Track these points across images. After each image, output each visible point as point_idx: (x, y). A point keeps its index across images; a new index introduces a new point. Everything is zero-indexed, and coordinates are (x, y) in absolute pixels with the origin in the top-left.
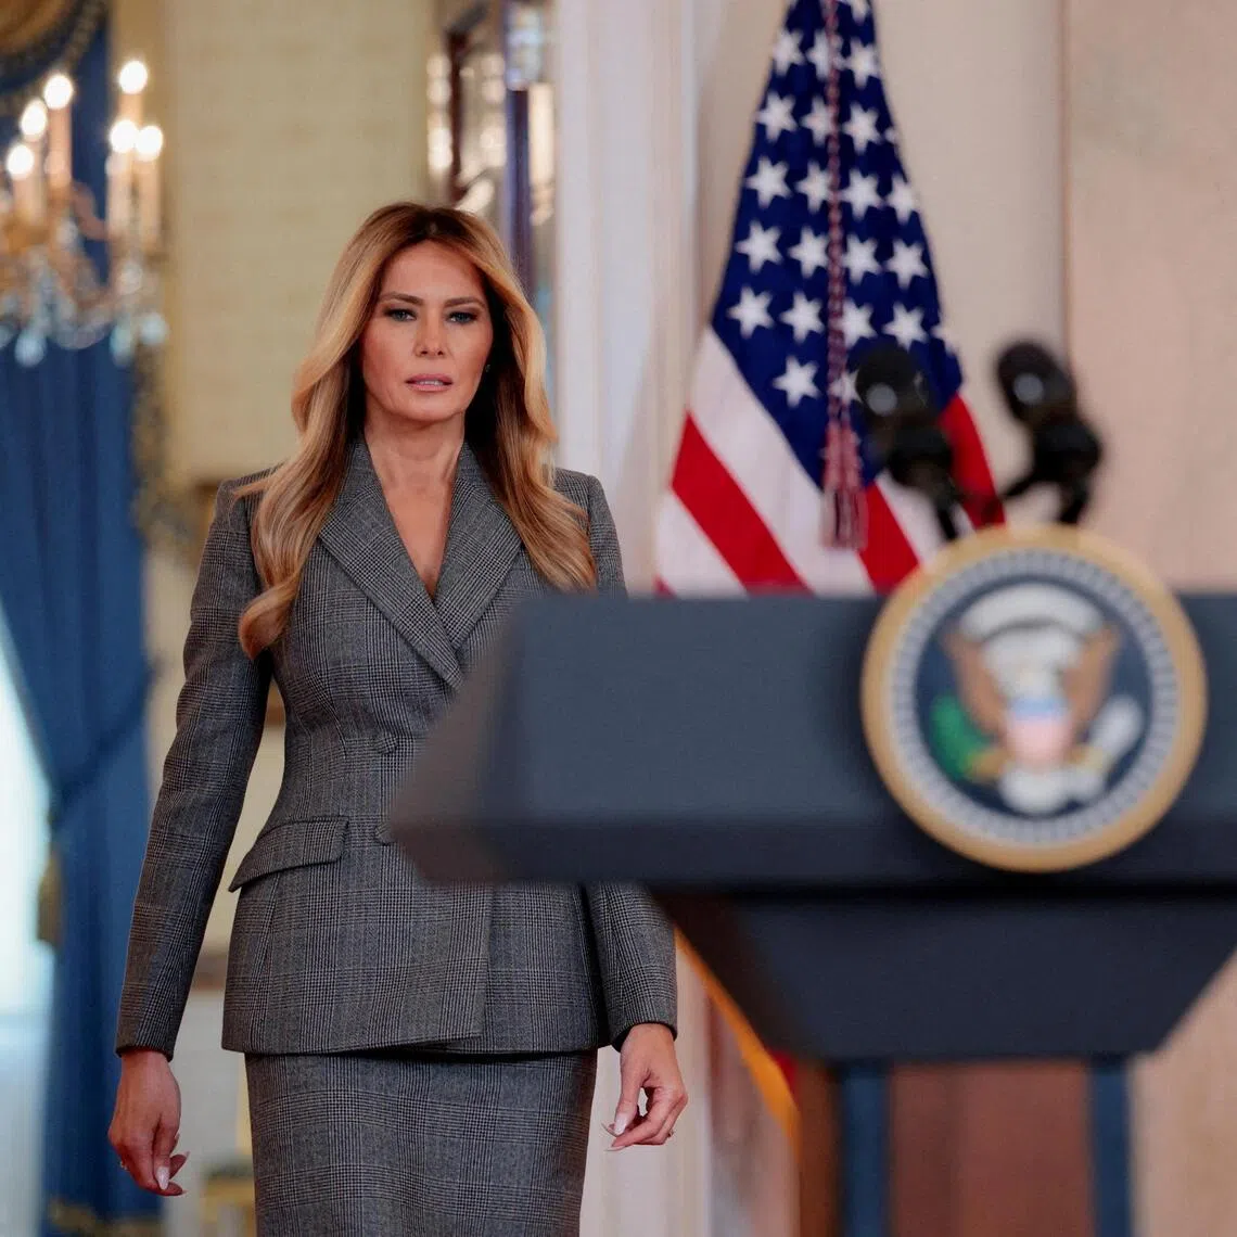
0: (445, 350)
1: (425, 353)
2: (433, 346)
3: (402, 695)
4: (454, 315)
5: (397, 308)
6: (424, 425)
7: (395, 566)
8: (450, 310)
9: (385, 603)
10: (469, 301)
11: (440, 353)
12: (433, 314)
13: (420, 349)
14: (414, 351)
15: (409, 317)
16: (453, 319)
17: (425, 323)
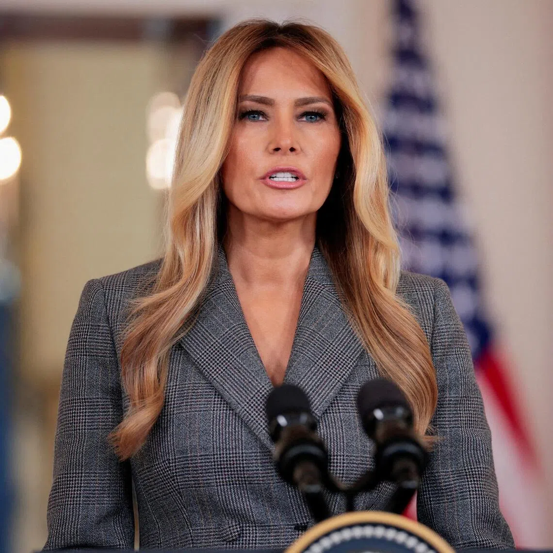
0: (296, 146)
1: (277, 149)
2: (286, 143)
3: (245, 483)
4: (306, 114)
5: (249, 109)
6: (277, 223)
7: (242, 359)
8: (301, 110)
9: (232, 395)
10: (318, 101)
11: (292, 150)
12: (285, 112)
13: (272, 147)
14: (267, 149)
15: (261, 118)
16: (304, 119)
17: (278, 123)
